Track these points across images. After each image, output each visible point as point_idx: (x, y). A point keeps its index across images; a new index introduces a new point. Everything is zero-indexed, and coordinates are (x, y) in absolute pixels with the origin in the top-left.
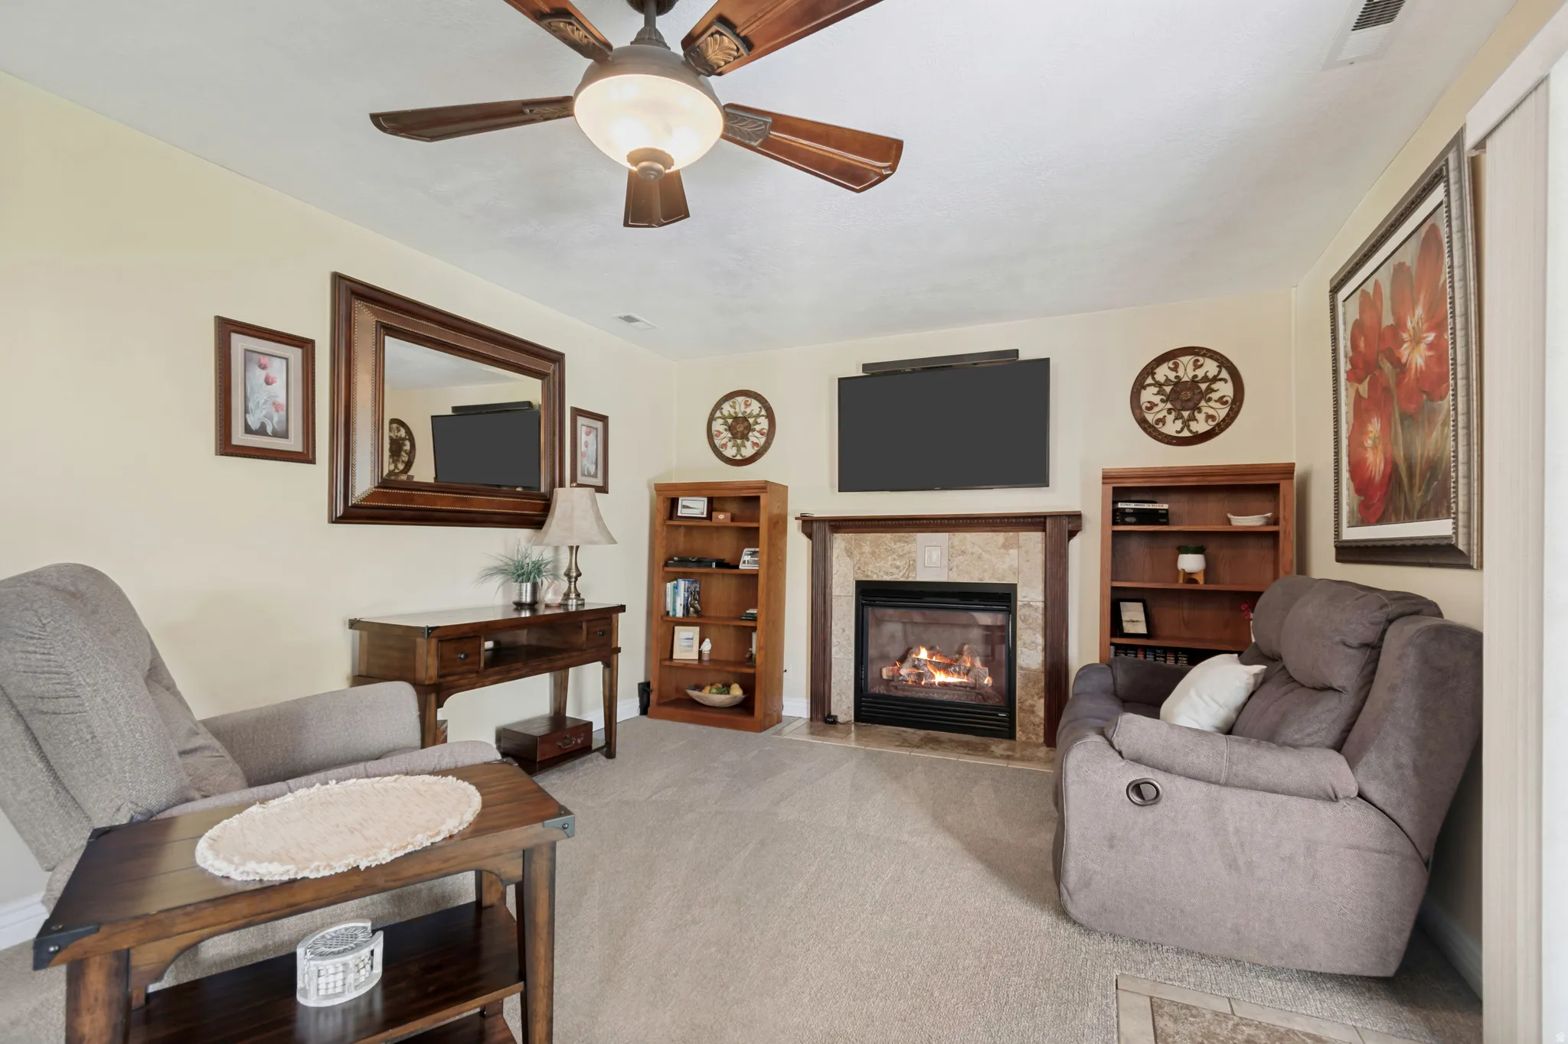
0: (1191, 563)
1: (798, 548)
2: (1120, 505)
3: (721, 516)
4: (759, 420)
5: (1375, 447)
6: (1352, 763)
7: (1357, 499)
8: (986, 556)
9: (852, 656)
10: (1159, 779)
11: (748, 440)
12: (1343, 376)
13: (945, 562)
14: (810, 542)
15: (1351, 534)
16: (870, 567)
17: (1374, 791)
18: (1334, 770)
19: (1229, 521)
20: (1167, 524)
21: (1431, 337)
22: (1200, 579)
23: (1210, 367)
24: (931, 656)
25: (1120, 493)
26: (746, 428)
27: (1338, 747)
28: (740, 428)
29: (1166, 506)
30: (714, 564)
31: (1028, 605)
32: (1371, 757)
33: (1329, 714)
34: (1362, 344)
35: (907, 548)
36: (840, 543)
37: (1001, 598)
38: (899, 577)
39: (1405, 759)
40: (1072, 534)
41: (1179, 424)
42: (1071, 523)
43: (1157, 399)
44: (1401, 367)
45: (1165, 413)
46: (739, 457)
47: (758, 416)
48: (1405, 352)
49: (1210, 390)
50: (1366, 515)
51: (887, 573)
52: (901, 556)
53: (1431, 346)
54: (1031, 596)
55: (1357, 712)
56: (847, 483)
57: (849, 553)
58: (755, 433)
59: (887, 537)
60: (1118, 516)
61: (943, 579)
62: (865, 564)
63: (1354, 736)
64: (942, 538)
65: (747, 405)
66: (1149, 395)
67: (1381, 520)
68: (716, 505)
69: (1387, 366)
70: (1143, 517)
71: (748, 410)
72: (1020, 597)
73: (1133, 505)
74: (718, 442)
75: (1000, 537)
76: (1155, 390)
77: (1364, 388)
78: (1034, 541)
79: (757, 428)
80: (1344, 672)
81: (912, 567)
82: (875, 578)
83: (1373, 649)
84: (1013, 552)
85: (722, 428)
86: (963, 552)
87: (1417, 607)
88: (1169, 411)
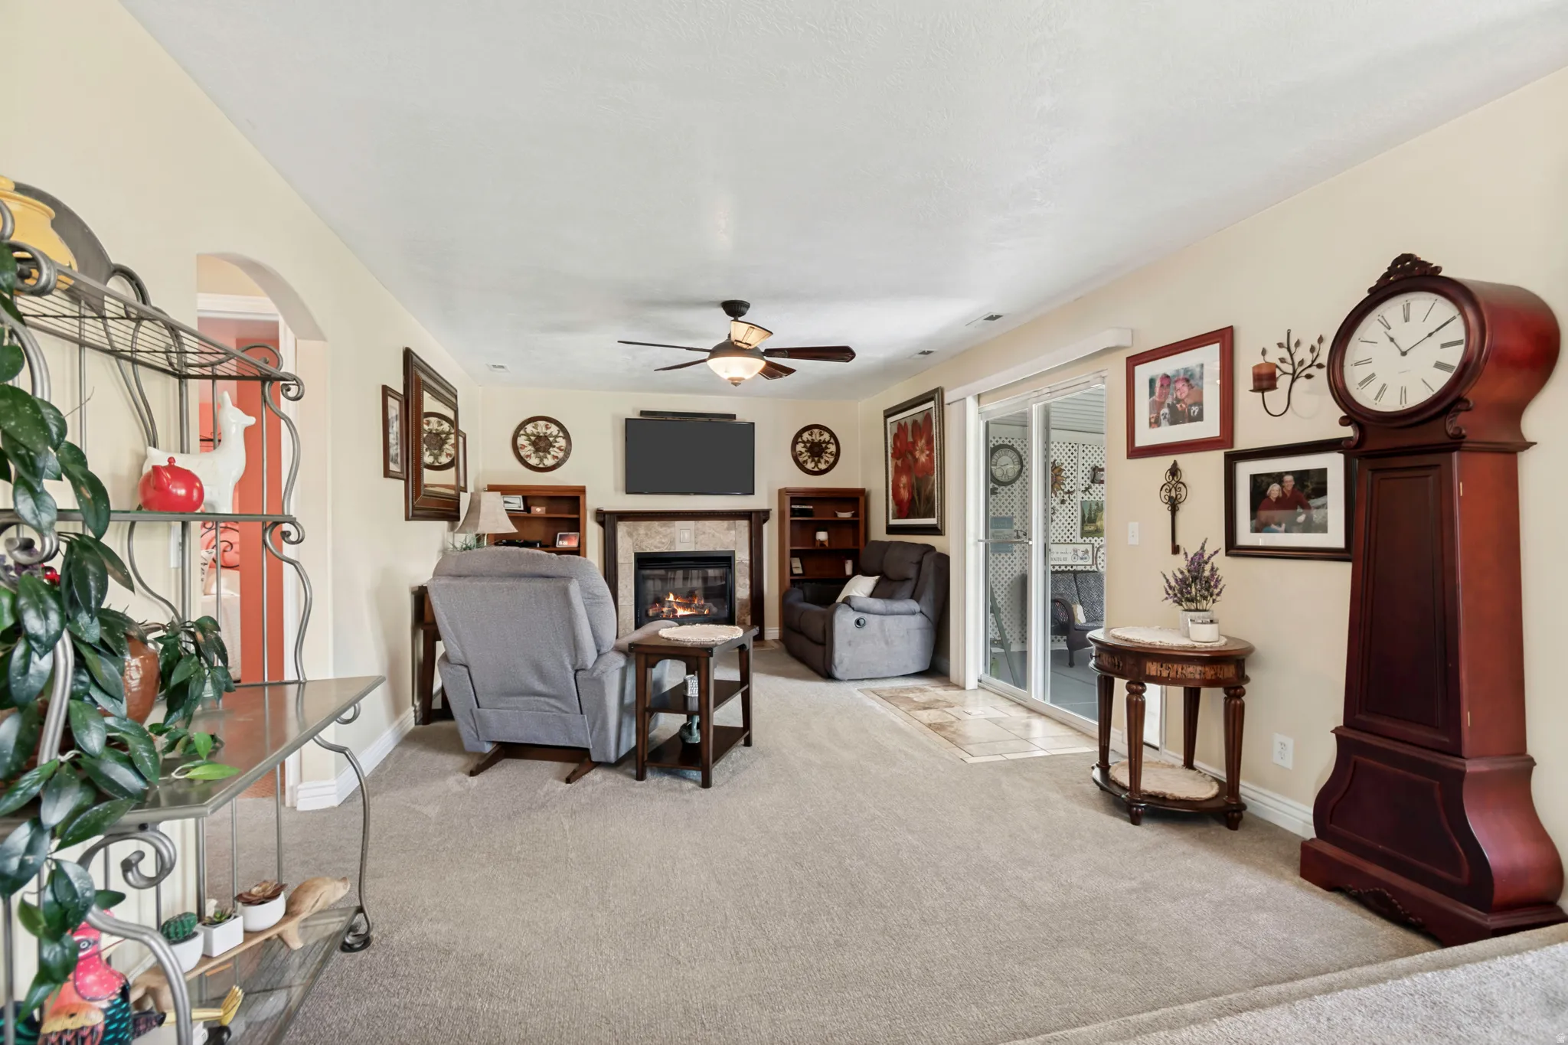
0: (822, 536)
1: (593, 533)
2: (793, 507)
3: (538, 510)
4: (558, 440)
5: (904, 488)
6: (918, 602)
7: (896, 508)
8: (717, 534)
9: (633, 603)
10: (865, 616)
11: (549, 453)
12: (890, 455)
13: (693, 539)
14: (601, 529)
15: (893, 522)
16: (645, 544)
17: (924, 610)
18: (913, 605)
19: (836, 515)
20: (811, 516)
21: (928, 452)
22: (827, 544)
23: (826, 436)
24: (675, 599)
25: (794, 500)
26: (547, 445)
27: (912, 597)
28: (541, 444)
29: (811, 507)
30: (538, 545)
31: (741, 562)
32: (923, 599)
33: (908, 587)
34: (898, 444)
35: (669, 531)
36: (622, 528)
37: (725, 561)
38: (664, 549)
39: (932, 598)
40: (765, 521)
41: (813, 465)
42: (763, 516)
43: (803, 450)
44: (916, 460)
45: (807, 458)
46: (541, 466)
47: (557, 436)
48: (917, 454)
49: (827, 448)
50: (899, 514)
51: (656, 547)
52: (665, 536)
53: (927, 455)
54: (742, 557)
55: (916, 585)
56: (631, 488)
57: (630, 535)
58: (555, 449)
59: (656, 524)
60: (794, 512)
61: (692, 549)
62: (642, 541)
63: (916, 593)
64: (691, 524)
65: (547, 428)
66: (800, 447)
67: (907, 517)
68: (529, 502)
69: (910, 457)
70: (802, 512)
71: (549, 432)
72: (737, 558)
73: (798, 507)
74: (523, 453)
75: (725, 524)
76: (802, 445)
77: (899, 463)
78: (744, 524)
79: (557, 445)
80: (912, 573)
81: (672, 542)
82: (648, 551)
83: (920, 563)
84: (733, 532)
85: (526, 443)
86: (704, 533)
87: (930, 549)
88: (809, 457)
